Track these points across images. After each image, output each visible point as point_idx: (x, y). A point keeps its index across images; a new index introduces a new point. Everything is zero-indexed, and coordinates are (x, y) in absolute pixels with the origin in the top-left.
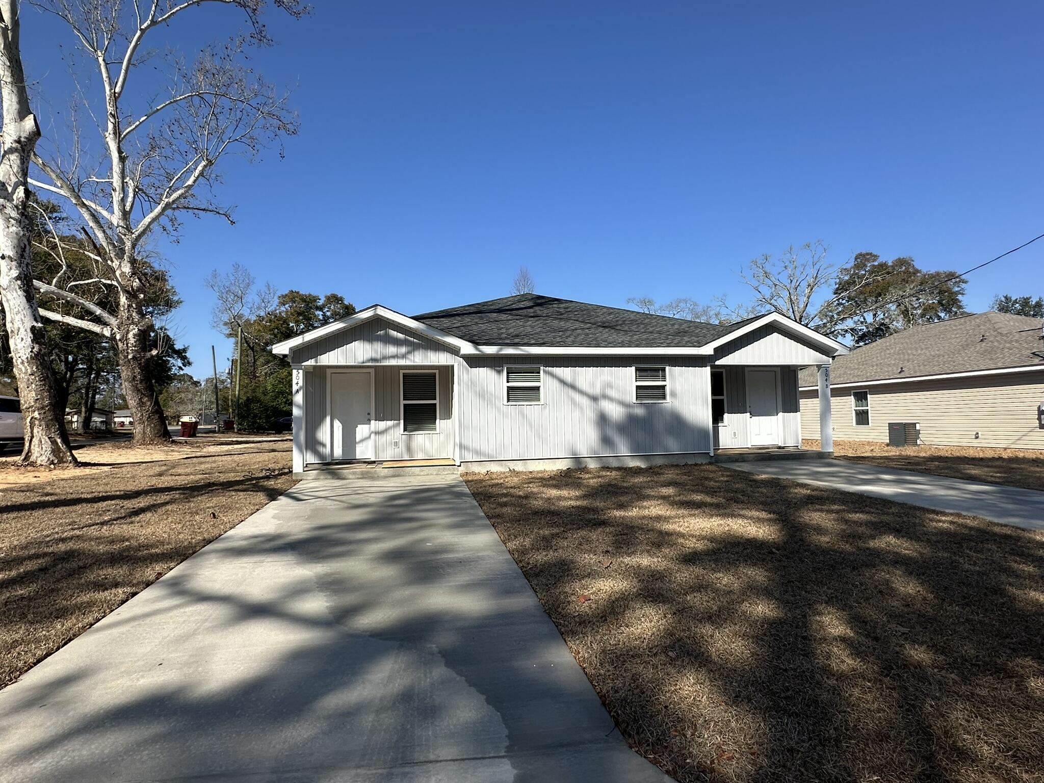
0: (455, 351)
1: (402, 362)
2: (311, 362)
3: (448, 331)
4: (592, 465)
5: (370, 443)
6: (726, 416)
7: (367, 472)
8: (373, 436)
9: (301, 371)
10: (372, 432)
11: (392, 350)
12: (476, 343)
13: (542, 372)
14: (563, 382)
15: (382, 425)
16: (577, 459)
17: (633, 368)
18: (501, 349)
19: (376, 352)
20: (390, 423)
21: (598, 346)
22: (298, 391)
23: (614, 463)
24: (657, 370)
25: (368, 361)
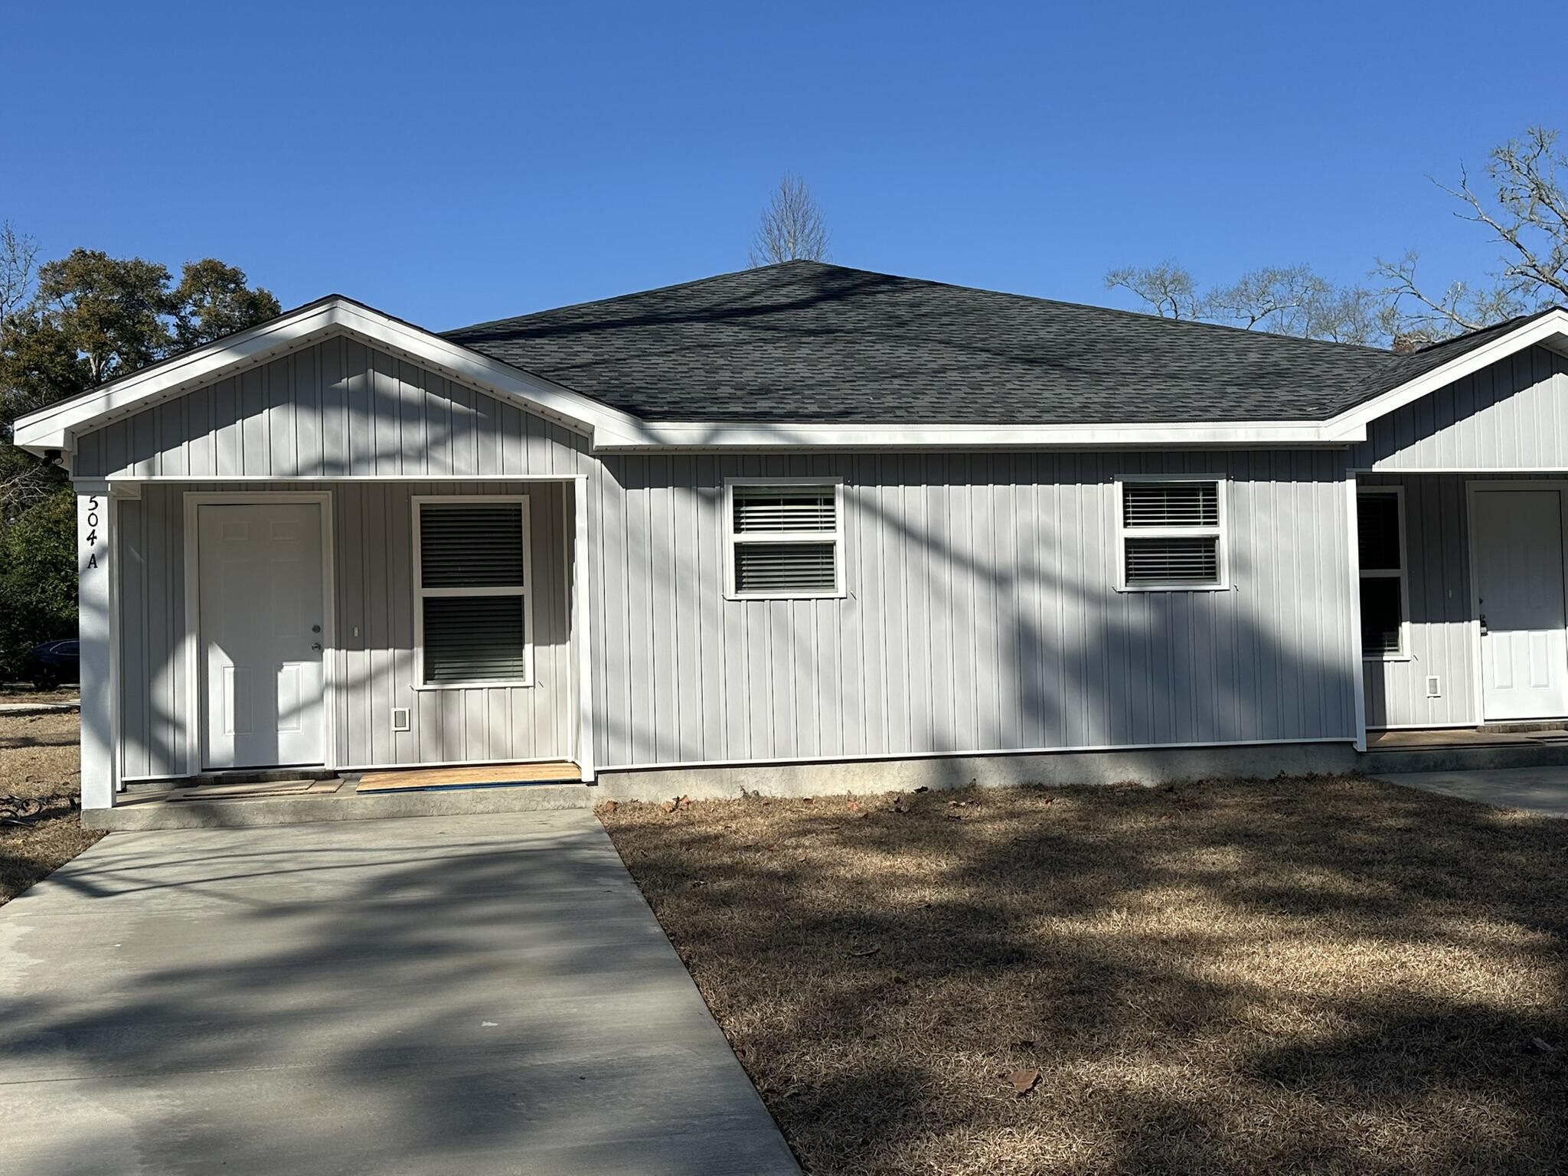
0: (576, 437)
1: (417, 473)
2: (133, 473)
3: (559, 379)
4: (993, 779)
5: (324, 718)
6: (1406, 629)
7: (312, 806)
8: (330, 697)
9: (103, 501)
10: (328, 685)
11: (386, 434)
12: (639, 413)
13: (839, 503)
14: (903, 530)
15: (360, 661)
16: (947, 761)
17: (1118, 486)
18: (716, 432)
19: (337, 440)
20: (382, 656)
21: (1009, 419)
22: (93, 561)
23: (1061, 774)
24: (1191, 491)
25: (313, 468)
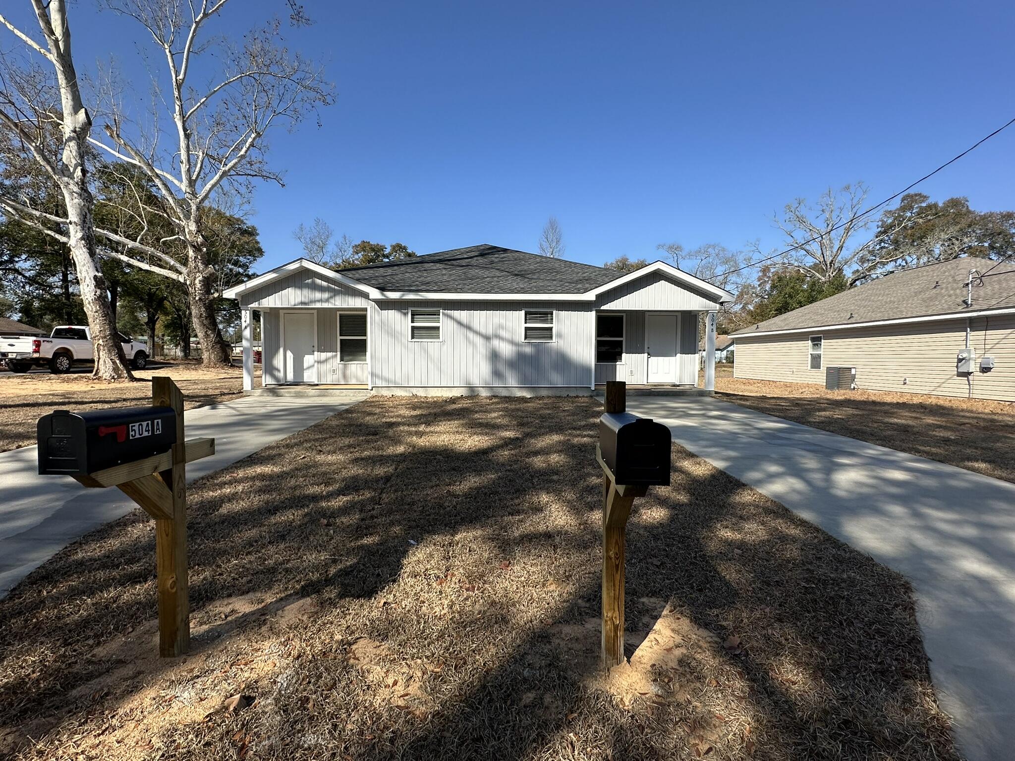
0: (366, 296)
1: (325, 305)
2: (255, 305)
3: (359, 281)
4: (484, 393)
5: (315, 369)
6: (624, 355)
7: (300, 392)
8: (316, 364)
9: (248, 312)
10: (315, 362)
11: (318, 295)
12: (382, 289)
13: (441, 314)
14: (460, 323)
15: (324, 355)
16: (471, 388)
17: (523, 312)
18: (403, 295)
19: (305, 297)
20: (330, 354)
21: (489, 292)
22: (246, 328)
23: (504, 393)
24: (546, 314)
25: (299, 304)
